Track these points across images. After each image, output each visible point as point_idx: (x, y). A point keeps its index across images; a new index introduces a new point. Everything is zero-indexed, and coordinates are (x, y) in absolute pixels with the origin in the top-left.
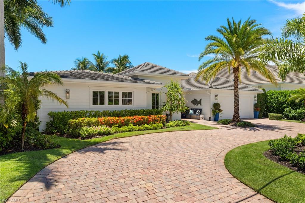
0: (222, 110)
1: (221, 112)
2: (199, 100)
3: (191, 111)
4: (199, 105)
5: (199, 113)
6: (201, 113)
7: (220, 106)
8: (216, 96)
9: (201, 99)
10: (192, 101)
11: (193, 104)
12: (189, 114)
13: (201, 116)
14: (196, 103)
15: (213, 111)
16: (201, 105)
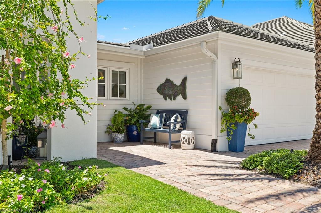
0: (256, 114)
1: (254, 122)
2: (178, 82)
3: (155, 120)
4: (180, 97)
5: (178, 125)
6: (184, 126)
7: (249, 100)
8: (235, 64)
9: (185, 79)
10: (160, 86)
11: (162, 97)
12: (149, 128)
13: (185, 134)
14: (171, 92)
15: (224, 115)
16: (185, 97)
